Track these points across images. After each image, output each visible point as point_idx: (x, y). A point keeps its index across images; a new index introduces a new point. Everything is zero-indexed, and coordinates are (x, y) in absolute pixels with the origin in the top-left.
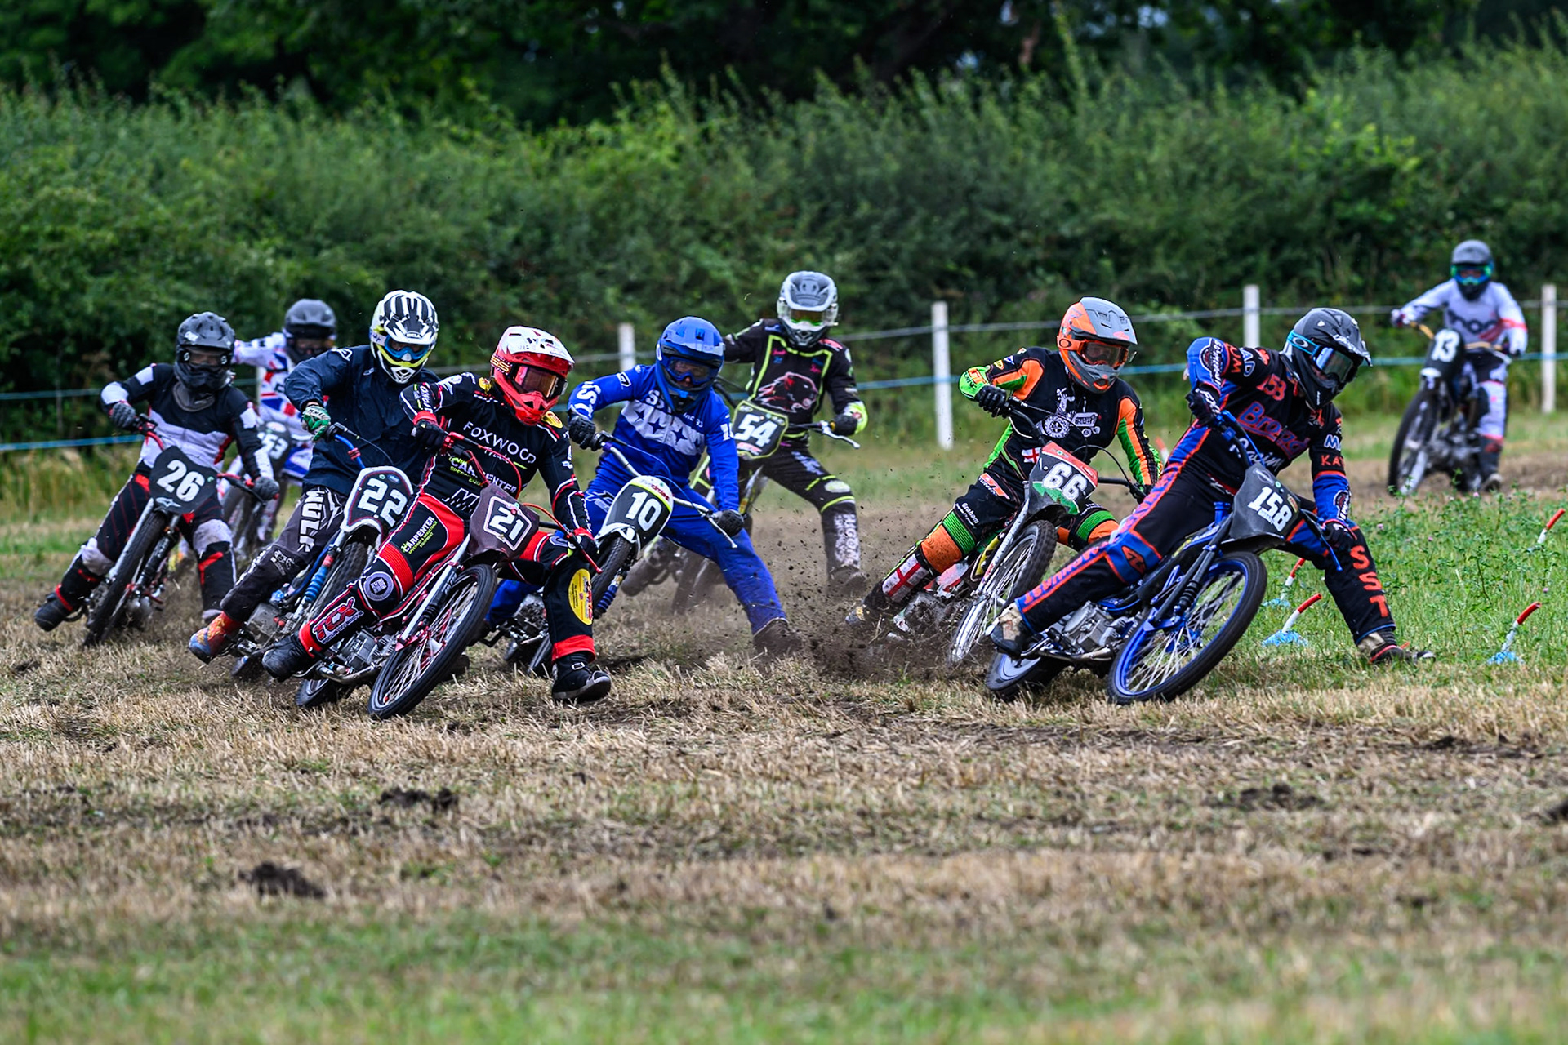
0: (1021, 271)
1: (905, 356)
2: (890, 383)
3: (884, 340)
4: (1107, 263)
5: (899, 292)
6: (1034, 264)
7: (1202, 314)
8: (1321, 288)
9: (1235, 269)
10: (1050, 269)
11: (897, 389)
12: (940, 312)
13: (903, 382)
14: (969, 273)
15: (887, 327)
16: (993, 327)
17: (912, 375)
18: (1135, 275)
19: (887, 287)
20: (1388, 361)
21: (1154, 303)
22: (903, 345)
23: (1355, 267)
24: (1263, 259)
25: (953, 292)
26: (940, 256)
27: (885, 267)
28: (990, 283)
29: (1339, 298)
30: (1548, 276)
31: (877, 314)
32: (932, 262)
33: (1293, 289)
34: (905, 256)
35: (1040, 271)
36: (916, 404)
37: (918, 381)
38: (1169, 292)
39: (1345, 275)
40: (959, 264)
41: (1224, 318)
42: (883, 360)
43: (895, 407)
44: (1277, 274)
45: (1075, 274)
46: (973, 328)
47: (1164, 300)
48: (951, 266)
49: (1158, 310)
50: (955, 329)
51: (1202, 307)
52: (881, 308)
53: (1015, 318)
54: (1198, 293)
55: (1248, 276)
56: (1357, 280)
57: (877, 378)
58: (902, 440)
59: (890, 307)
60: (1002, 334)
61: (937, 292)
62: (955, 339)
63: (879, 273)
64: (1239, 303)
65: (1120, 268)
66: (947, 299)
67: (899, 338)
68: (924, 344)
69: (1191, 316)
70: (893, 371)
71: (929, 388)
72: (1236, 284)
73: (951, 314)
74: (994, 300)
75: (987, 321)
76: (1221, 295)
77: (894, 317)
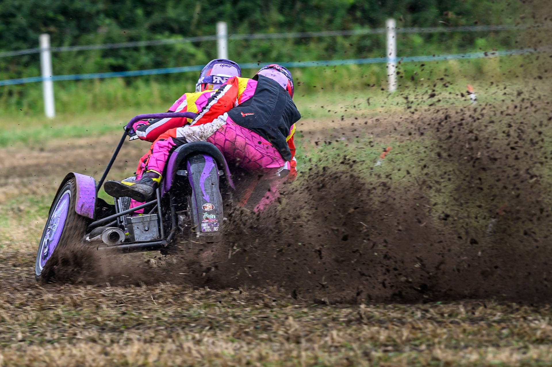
0: (90, 17)
1: (27, 65)
2: (18, 81)
3: (14, 57)
4: (139, 12)
5: (22, 29)
6: (98, 13)
7: (195, 39)
8: (262, 23)
9: (212, 14)
10: (108, 15)
11: (22, 85)
12: (45, 41)
13: (25, 80)
14: (61, 18)
15: (16, 49)
16: (76, 49)
17: (30, 76)
18: (157, 17)
19: (15, 27)
20: (302, 64)
21: (167, 33)
22: (25, 59)
23: (281, 10)
24: (228, 8)
25: (52, 29)
26: (45, 8)
27: (13, 16)
28: (73, 24)
29: (272, 29)
30: (391, 15)
31: (10, 42)
32: (40, 12)
33: (245, 25)
34: (25, 10)
35: (102, 16)
36: (33, 94)
37: (33, 80)
38: (175, 26)
39: (276, 16)
40: (56, 12)
41: (207, 42)
42: (14, 68)
43: (21, 94)
44: (236, 16)
45: (122, 18)
46: (65, 49)
47: (173, 31)
48: (51, 14)
49: (169, 37)
50: (55, 50)
51: (195, 35)
52: (12, 38)
53: (89, 43)
54: (192, 28)
55: (220, 17)
56: (281, 18)
57: (11, 78)
58: (26, 114)
59: (18, 38)
60: (80, 53)
61: (43, 29)
62: (55, 55)
63: (12, 20)
64: (214, 33)
65: (148, 14)
66: (49, 33)
67: (23, 55)
68: (36, 58)
69: (188, 41)
70: (19, 75)
71: (39, 84)
72: (213, 22)
73: (52, 41)
74: (76, 32)
75: (73, 44)
76: (206, 28)
77: (20, 44)
